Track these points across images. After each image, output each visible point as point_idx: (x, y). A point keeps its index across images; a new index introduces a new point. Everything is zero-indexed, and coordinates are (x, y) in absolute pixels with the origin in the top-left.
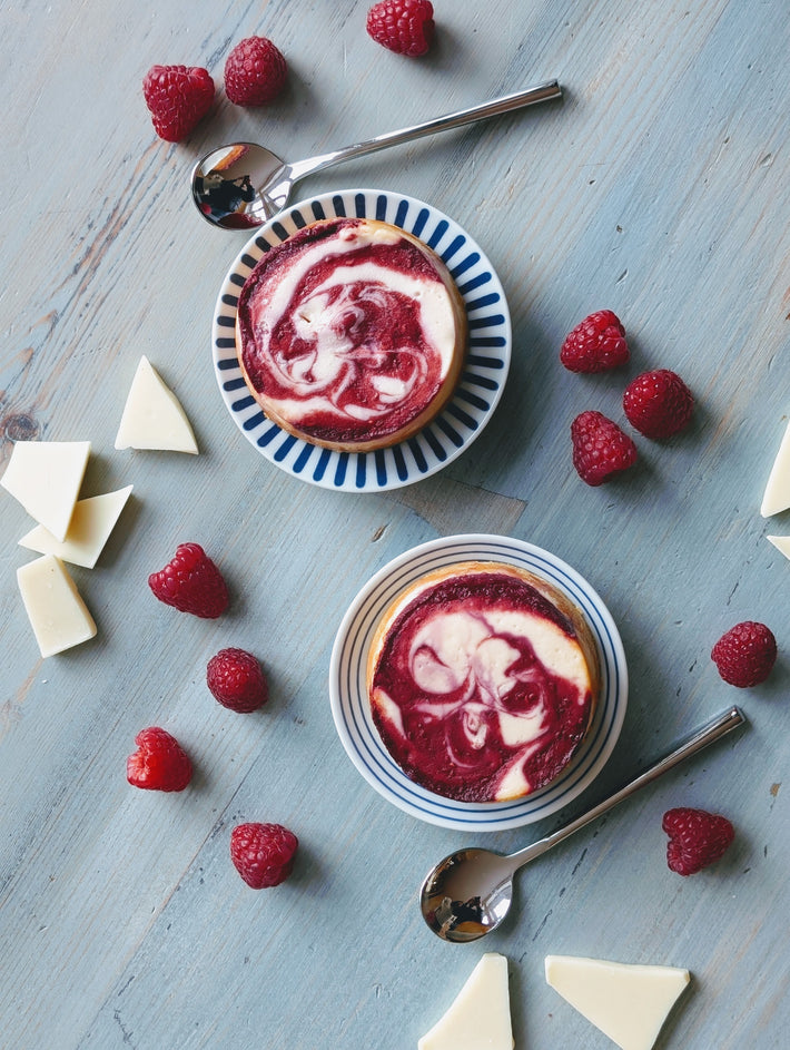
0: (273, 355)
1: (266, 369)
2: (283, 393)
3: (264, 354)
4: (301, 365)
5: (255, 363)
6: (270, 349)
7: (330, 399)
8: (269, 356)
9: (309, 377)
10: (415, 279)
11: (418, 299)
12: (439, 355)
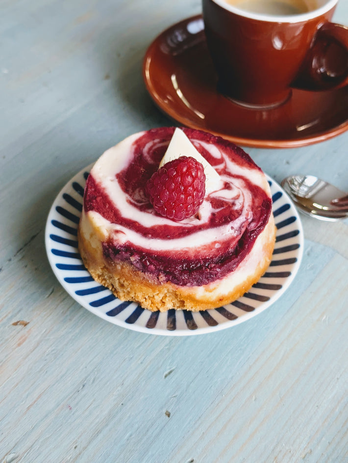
0: (241, 210)
1: (253, 208)
2: (254, 190)
3: (247, 215)
4: (227, 195)
5: (258, 215)
6: (240, 215)
7: (226, 167)
8: (245, 212)
9: (227, 186)
10: (104, 189)
11: (114, 178)
12: (133, 145)
